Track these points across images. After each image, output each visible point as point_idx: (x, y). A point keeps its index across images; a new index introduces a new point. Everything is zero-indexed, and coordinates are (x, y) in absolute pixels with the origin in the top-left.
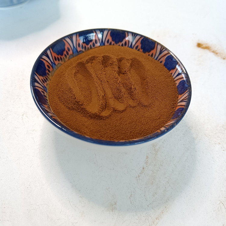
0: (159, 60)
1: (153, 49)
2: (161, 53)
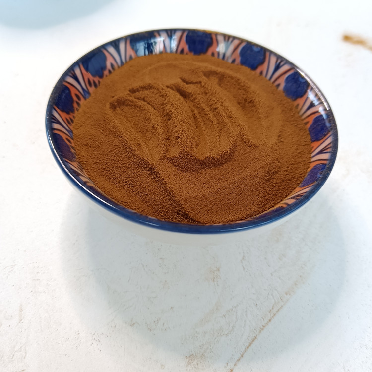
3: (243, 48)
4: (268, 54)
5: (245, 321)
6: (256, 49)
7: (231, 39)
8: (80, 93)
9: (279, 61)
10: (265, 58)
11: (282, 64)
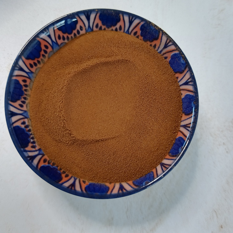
0: (164, 54)
1: (156, 39)
2: (166, 46)
3: (175, 54)
4: (187, 69)
6: (182, 61)
7: (170, 43)
8: (49, 44)
9: (190, 80)
11: (190, 83)
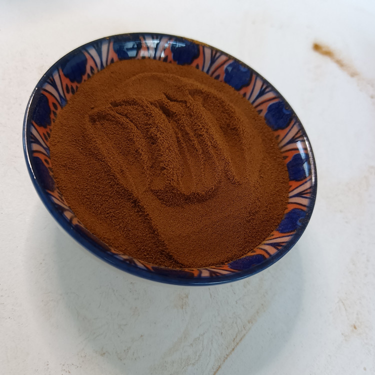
0: (213, 73)
1: (196, 56)
2: (213, 60)
3: (230, 65)
4: (254, 76)
5: (211, 350)
6: (242, 69)
7: (218, 54)
8: (58, 101)
9: (264, 87)
10: (251, 80)
11: (267, 90)
